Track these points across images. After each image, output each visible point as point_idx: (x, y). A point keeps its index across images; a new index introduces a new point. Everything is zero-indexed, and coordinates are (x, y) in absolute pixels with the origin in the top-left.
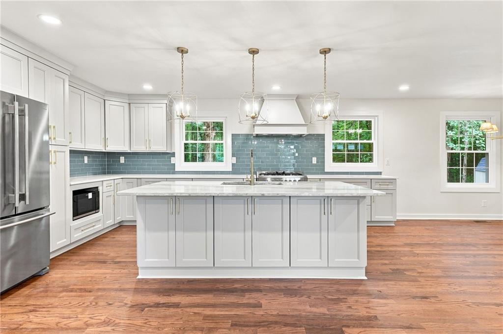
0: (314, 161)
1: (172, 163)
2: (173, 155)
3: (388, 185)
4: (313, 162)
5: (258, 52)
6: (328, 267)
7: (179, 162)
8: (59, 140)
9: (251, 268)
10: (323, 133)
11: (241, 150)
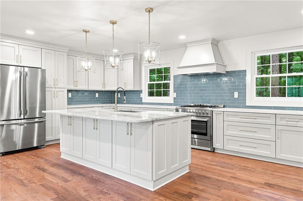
0: (236, 95)
1: (141, 97)
2: (140, 92)
4: (235, 97)
6: (130, 174)
7: (145, 96)
8: (60, 85)
9: (96, 163)
10: (245, 69)
11: (178, 88)
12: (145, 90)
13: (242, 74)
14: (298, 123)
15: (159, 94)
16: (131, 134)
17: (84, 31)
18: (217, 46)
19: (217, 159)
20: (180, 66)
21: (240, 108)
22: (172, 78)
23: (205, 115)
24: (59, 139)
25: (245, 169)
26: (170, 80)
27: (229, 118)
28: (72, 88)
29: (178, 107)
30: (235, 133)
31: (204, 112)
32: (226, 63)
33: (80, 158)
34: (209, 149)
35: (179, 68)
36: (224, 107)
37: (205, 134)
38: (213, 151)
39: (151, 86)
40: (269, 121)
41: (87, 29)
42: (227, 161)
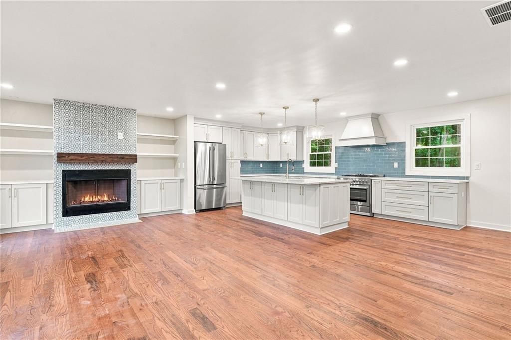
0: (396, 165)
1: (303, 167)
2: (303, 162)
3: (448, 189)
4: (395, 167)
5: (288, 108)
6: (302, 224)
7: (307, 166)
8: (235, 157)
9: (274, 218)
10: (404, 141)
11: (340, 158)
12: (307, 161)
13: (402, 145)
14: (448, 190)
15: (320, 164)
16: (303, 194)
17: (260, 113)
18: (377, 119)
19: (375, 221)
20: (342, 139)
21: (399, 177)
22: (334, 149)
23: (365, 184)
24: (241, 203)
25: (398, 228)
26: (331, 151)
27: (387, 186)
28: (243, 159)
29: (340, 176)
30: (393, 199)
31: (363, 180)
32: (386, 135)
33: (260, 215)
34: (369, 214)
35: (340, 140)
36: (384, 176)
37: (365, 201)
38: (372, 216)
39: (312, 157)
40: (422, 189)
41: (262, 112)
42: (383, 223)
